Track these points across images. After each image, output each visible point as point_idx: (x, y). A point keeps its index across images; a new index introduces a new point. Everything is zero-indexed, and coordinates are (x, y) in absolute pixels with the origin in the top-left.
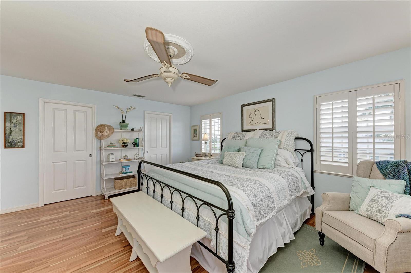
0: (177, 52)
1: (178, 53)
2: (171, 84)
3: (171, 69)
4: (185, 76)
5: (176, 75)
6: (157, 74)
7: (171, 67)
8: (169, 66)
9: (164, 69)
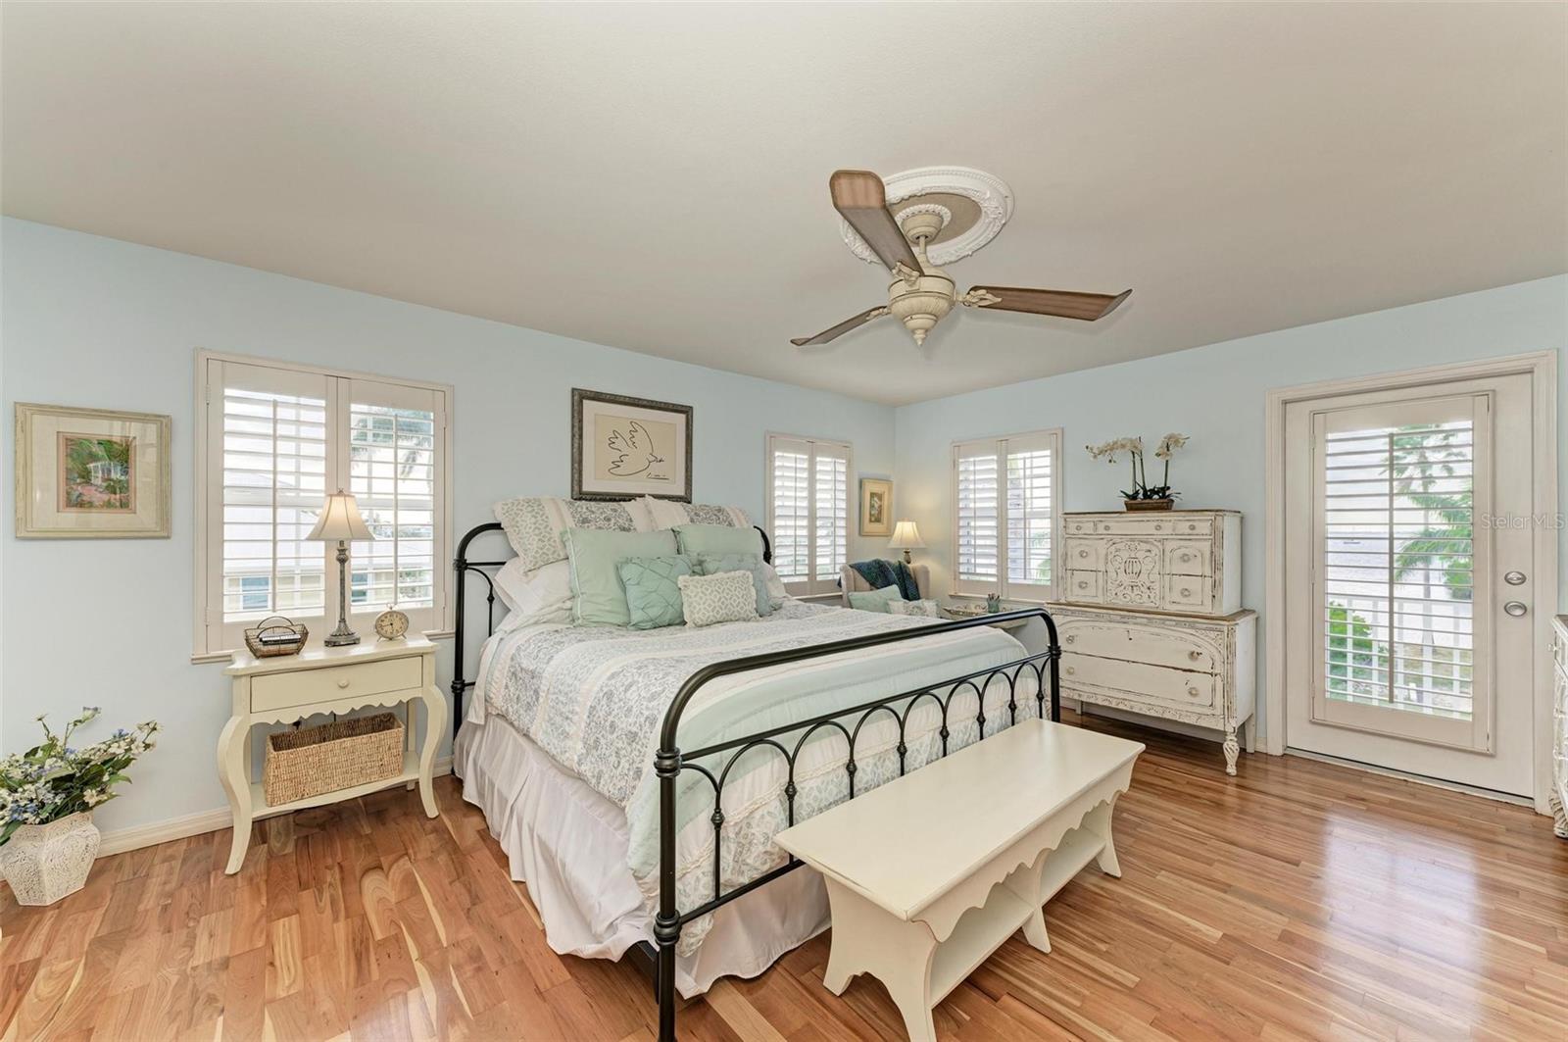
0: (949, 214)
1: (952, 219)
2: (923, 336)
3: (925, 284)
4: (981, 299)
5: (941, 300)
6: (881, 307)
7: (922, 274)
8: (916, 273)
9: (901, 288)
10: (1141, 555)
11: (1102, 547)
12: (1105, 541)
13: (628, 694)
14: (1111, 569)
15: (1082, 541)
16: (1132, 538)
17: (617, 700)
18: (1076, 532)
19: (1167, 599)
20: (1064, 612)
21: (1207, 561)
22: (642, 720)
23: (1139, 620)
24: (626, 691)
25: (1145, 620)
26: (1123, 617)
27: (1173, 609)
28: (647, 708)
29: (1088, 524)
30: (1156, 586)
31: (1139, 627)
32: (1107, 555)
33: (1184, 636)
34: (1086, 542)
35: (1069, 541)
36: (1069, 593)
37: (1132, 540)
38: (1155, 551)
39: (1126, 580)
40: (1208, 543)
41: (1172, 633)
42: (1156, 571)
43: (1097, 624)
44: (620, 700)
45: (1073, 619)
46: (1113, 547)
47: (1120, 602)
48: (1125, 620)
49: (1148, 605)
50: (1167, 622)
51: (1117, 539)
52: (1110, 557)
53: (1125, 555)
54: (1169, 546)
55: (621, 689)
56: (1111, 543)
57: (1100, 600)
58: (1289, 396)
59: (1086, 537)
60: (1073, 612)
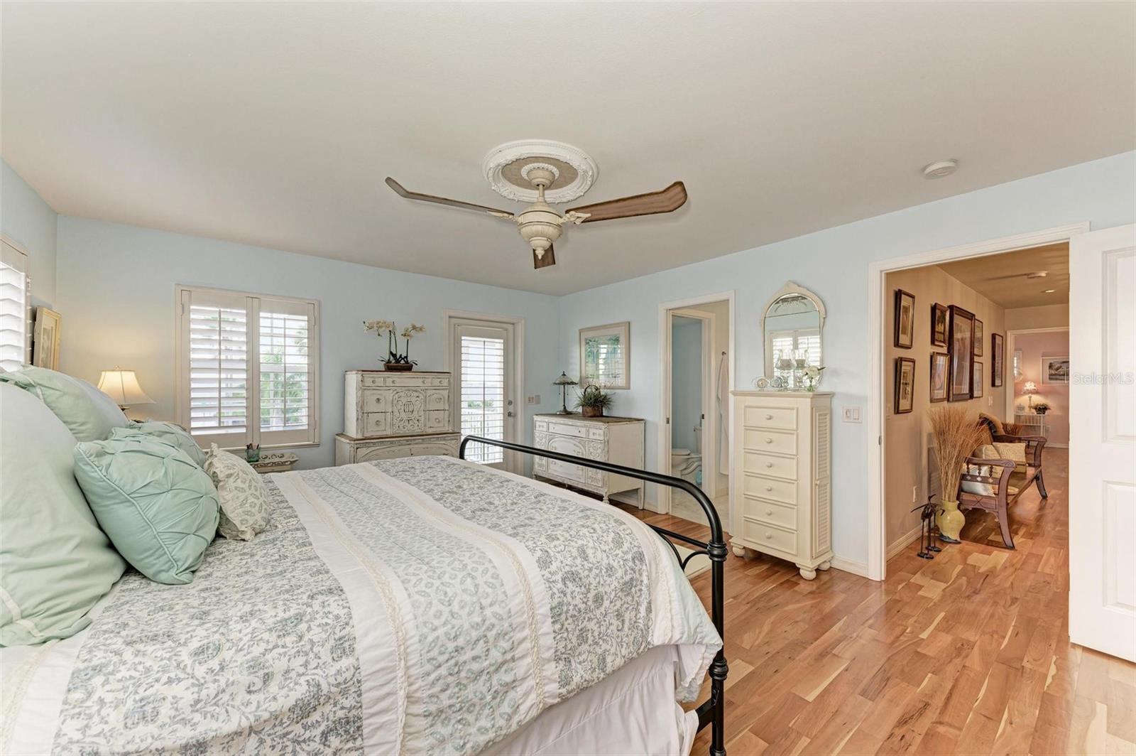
10: (414, 400)
11: (389, 395)
12: (391, 391)
13: (591, 559)
14: (396, 410)
15: (375, 391)
16: (408, 389)
17: (586, 573)
18: (371, 384)
19: (428, 426)
20: (367, 445)
21: (446, 402)
22: (630, 564)
23: (417, 441)
24: (586, 558)
25: (420, 440)
26: (407, 441)
27: (430, 431)
28: (626, 553)
29: (379, 379)
30: (422, 419)
31: (416, 446)
32: (393, 400)
33: (440, 446)
34: (379, 392)
35: (366, 392)
36: (366, 430)
37: (409, 390)
38: (422, 397)
39: (404, 416)
40: (447, 391)
41: (435, 445)
42: (422, 409)
43: (391, 449)
44: (590, 570)
45: (373, 449)
46: (397, 395)
47: (401, 432)
48: (410, 442)
49: (418, 431)
50: (432, 440)
51: (399, 389)
52: (395, 402)
53: (404, 400)
54: (429, 393)
55: (579, 561)
56: (395, 392)
57: (389, 432)
58: (452, 314)
59: (378, 388)
60: (374, 443)
